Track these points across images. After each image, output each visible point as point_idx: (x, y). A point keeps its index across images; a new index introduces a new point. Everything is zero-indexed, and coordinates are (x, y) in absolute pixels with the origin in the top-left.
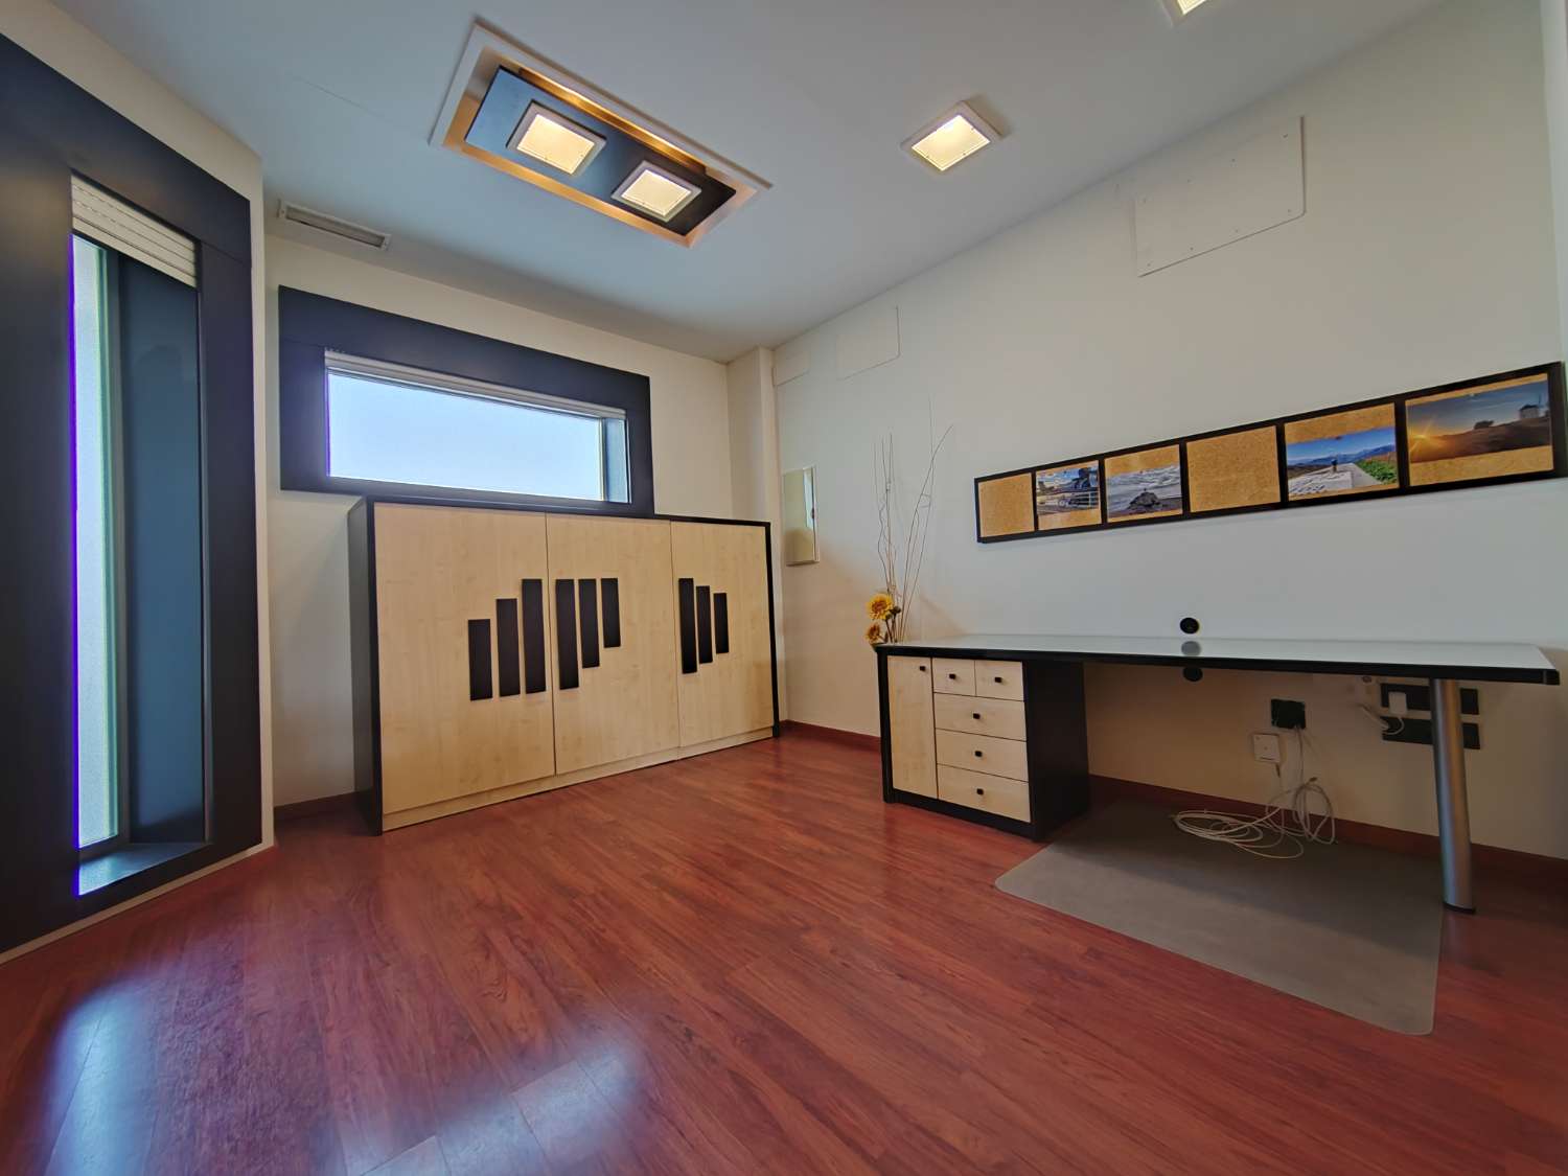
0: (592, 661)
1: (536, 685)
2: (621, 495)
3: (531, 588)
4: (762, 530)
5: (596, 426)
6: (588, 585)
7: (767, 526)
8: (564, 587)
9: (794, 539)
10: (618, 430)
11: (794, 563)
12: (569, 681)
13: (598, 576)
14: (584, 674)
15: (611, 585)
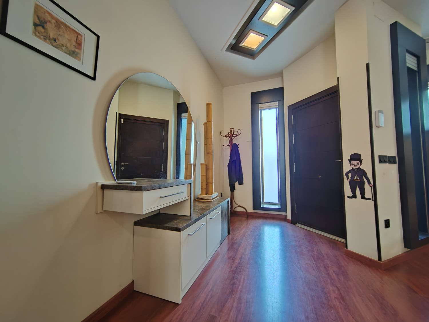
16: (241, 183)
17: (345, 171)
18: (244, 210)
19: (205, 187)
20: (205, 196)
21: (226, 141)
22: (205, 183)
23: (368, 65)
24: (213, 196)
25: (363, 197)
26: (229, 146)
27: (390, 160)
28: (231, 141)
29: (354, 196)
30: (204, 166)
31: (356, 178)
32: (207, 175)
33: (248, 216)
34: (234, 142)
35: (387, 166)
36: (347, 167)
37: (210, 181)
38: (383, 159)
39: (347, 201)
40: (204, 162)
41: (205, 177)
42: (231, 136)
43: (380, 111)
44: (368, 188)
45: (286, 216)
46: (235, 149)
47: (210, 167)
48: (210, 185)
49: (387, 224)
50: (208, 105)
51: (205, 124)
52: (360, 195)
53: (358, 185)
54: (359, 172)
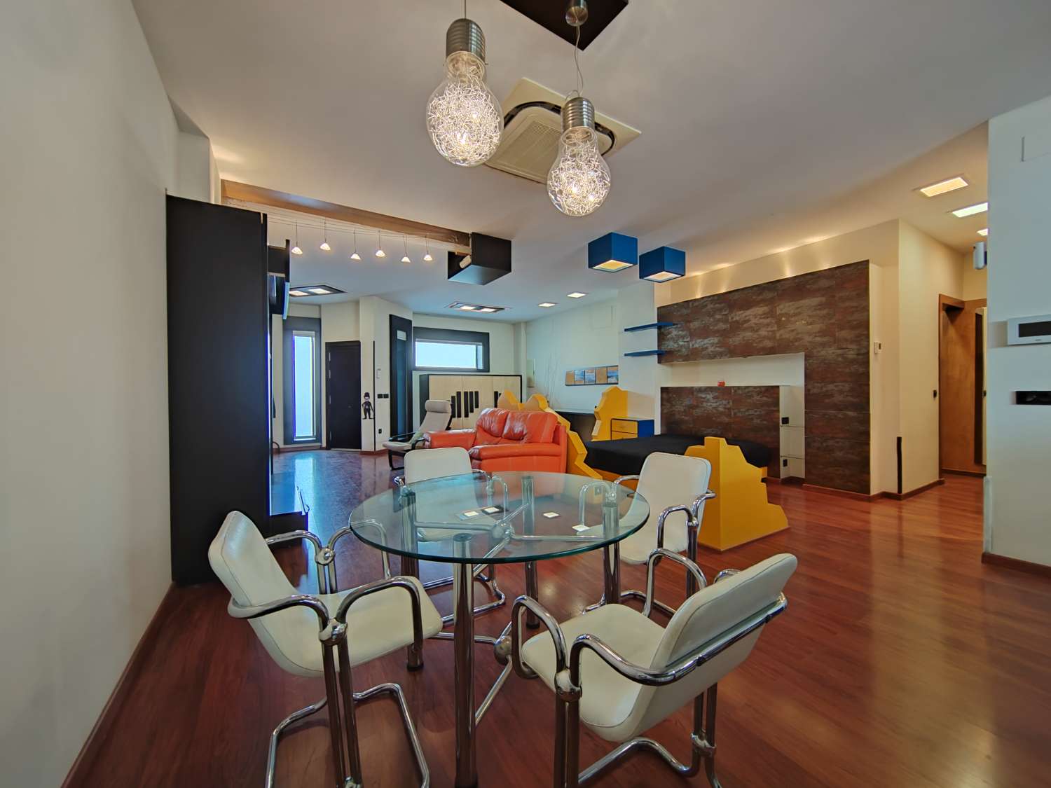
0: (472, 411)
1: (459, 416)
2: (481, 367)
3: (459, 394)
4: (519, 378)
5: (474, 347)
6: (471, 393)
7: (521, 376)
8: (466, 393)
9: (529, 380)
10: (481, 348)
11: (530, 386)
12: (467, 416)
13: (474, 391)
14: (470, 414)
15: (477, 393)
17: (362, 403)
18: (277, 447)
23: (374, 342)
25: (370, 418)
27: (386, 396)
29: (366, 418)
31: (367, 407)
35: (383, 399)
36: (363, 400)
38: (380, 396)
39: (362, 421)
43: (379, 370)
44: (371, 412)
49: (380, 431)
52: (368, 417)
53: (367, 411)
54: (368, 404)
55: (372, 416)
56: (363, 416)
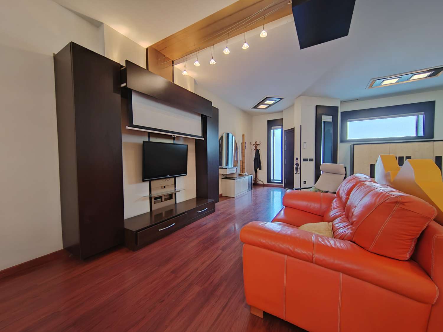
2: (421, 134)
16: (260, 169)
17: (295, 164)
18: (262, 183)
19: (242, 170)
20: (242, 173)
21: (254, 148)
22: (242, 168)
23: (301, 125)
24: (245, 174)
25: (298, 174)
26: (255, 149)
27: (311, 160)
28: (256, 147)
29: (296, 173)
30: (241, 162)
31: (297, 167)
32: (243, 165)
33: (264, 185)
34: (257, 148)
35: (308, 162)
36: (295, 163)
37: (244, 168)
38: (305, 160)
40: (241, 160)
41: (242, 166)
42: (256, 145)
44: (299, 170)
45: (282, 186)
46: (257, 152)
47: (244, 162)
48: (244, 169)
49: (305, 182)
50: (243, 135)
51: (242, 143)
52: (297, 173)
53: (297, 169)
54: (297, 164)
55: (299, 173)
56: (295, 172)
